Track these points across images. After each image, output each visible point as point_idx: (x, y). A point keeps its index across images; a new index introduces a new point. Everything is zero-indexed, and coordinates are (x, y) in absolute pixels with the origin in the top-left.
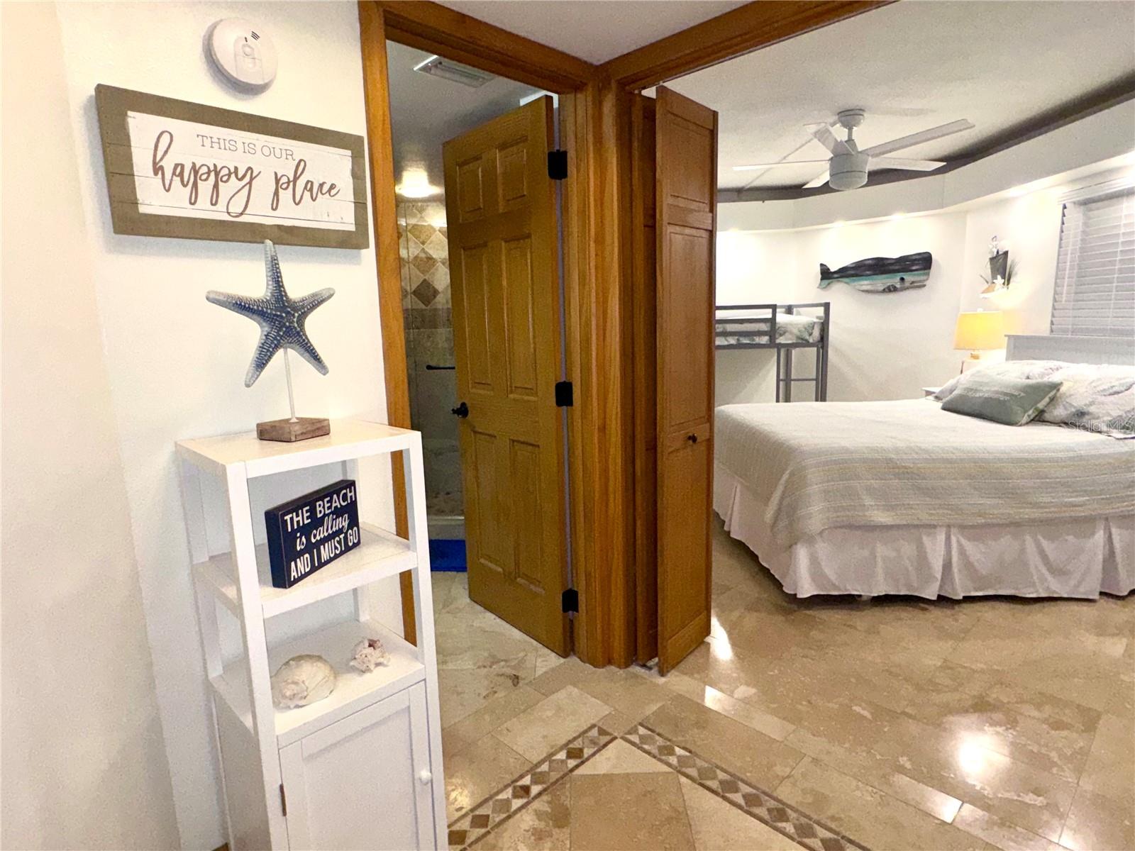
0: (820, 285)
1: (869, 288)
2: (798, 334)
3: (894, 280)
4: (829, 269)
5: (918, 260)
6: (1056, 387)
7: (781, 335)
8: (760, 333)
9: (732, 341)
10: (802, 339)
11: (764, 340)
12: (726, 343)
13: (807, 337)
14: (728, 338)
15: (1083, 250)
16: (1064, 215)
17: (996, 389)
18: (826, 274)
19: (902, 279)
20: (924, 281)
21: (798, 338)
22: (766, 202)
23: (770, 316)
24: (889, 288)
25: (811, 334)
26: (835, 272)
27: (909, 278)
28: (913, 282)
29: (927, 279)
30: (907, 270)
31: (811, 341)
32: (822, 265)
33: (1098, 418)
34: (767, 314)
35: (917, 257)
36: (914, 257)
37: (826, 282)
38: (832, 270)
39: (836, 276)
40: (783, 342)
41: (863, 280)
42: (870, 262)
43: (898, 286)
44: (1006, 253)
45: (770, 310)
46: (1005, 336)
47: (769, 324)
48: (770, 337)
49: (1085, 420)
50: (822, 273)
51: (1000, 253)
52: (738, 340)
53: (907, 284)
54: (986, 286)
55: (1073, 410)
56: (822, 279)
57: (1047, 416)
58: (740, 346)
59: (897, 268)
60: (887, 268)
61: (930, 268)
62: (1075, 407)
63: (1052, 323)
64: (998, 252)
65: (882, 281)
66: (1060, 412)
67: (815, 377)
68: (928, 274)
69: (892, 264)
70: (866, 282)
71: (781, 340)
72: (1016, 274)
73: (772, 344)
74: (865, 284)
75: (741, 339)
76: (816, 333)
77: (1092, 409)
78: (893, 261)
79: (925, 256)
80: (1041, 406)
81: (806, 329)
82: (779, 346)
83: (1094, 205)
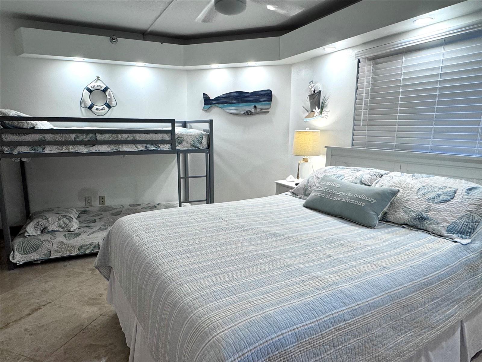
0: (204, 108)
1: (235, 111)
2: (192, 142)
3: (250, 107)
4: (209, 98)
5: (265, 94)
6: (394, 193)
7: (179, 143)
8: (163, 142)
9: (141, 148)
10: (195, 147)
11: (167, 147)
12: (136, 150)
13: (199, 145)
14: (138, 146)
15: (373, 91)
16: (358, 67)
17: (349, 194)
18: (207, 101)
19: (255, 107)
20: (268, 109)
21: (192, 146)
22: (163, 43)
23: (170, 129)
24: (247, 112)
25: (201, 143)
26: (213, 100)
27: (259, 106)
28: (262, 109)
29: (270, 108)
30: (258, 101)
31: (201, 148)
32: (204, 94)
33: (438, 223)
34: (168, 127)
35: (264, 93)
36: (262, 93)
37: (207, 106)
38: (211, 98)
39: (214, 102)
40: (181, 149)
41: (230, 106)
42: (235, 94)
43: (253, 111)
44: (320, 92)
45: (170, 124)
46: (325, 147)
47: (170, 135)
48: (171, 144)
49: (426, 224)
50: (205, 100)
51: (316, 92)
52: (146, 147)
53: (258, 111)
54: (307, 114)
55: (414, 214)
56: (204, 105)
57: (391, 218)
58: (148, 152)
59: (252, 99)
60: (245, 99)
61: (271, 101)
62: (414, 212)
63: (353, 140)
64: (314, 91)
65: (243, 108)
66: (402, 216)
67: (205, 175)
68: (270, 104)
69: (248, 96)
70: (233, 108)
71: (180, 147)
72: (326, 106)
73: (173, 150)
74: (232, 109)
75: (149, 146)
76: (205, 142)
77: (430, 214)
78: (248, 95)
79: (269, 92)
80: (385, 210)
81: (197, 139)
82: (178, 152)
83: (379, 60)
